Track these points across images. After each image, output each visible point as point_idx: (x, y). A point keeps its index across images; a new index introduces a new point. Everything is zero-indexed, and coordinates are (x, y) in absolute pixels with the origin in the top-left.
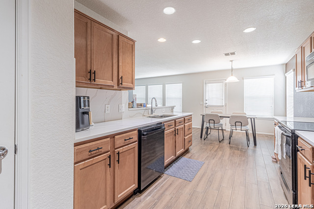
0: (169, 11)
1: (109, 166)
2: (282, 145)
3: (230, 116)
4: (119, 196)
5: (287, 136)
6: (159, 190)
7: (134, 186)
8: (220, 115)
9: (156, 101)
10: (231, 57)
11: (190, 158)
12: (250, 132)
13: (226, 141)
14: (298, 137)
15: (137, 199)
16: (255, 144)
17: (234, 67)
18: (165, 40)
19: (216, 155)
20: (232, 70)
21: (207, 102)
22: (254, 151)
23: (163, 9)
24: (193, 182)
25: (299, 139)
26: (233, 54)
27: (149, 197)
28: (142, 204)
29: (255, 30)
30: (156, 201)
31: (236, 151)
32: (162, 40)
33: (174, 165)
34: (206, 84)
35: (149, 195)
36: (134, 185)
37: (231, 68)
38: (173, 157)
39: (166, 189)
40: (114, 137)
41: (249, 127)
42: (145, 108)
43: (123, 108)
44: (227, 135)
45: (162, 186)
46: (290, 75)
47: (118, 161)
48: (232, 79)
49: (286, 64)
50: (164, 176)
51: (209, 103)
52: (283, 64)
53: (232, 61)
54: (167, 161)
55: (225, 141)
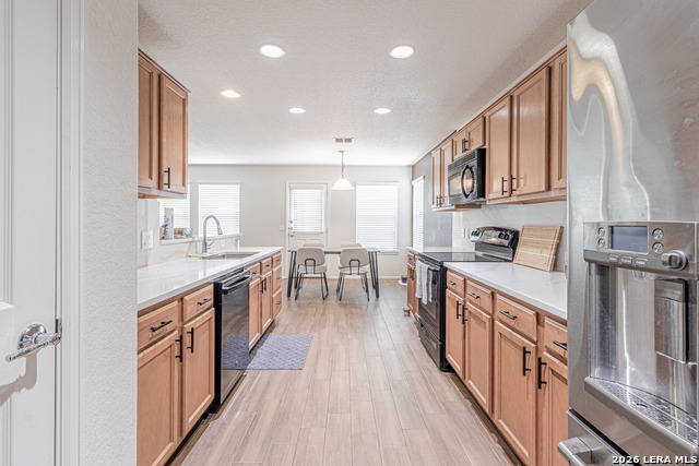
0: (272, 51)
1: (177, 361)
2: (428, 284)
3: (341, 250)
4: (190, 420)
5: (434, 271)
6: (251, 398)
7: (209, 398)
8: (324, 250)
9: (218, 224)
10: (343, 146)
11: (283, 333)
12: (369, 277)
13: (333, 298)
14: (447, 269)
15: (214, 425)
16: (378, 296)
17: (346, 163)
18: (236, 95)
19: (325, 321)
20: (343, 166)
21: (292, 225)
22: (376, 306)
23: (260, 46)
24: (307, 369)
25: (448, 273)
26: (349, 140)
27: (238, 413)
28: (231, 427)
29: (389, 113)
30: (254, 414)
31: (354, 310)
32: (230, 94)
33: (259, 351)
34: (290, 188)
35: (235, 409)
36: (209, 396)
37: (340, 163)
38: (258, 335)
39: (264, 392)
40: (182, 299)
41: (367, 268)
42: (190, 239)
43: (151, 241)
44: (333, 286)
45: (255, 390)
46: (419, 184)
47: (192, 348)
48: (342, 184)
49: (413, 167)
50: (249, 374)
51: (296, 227)
52: (409, 166)
53: (342, 152)
54: (251, 343)
55: (330, 297)
